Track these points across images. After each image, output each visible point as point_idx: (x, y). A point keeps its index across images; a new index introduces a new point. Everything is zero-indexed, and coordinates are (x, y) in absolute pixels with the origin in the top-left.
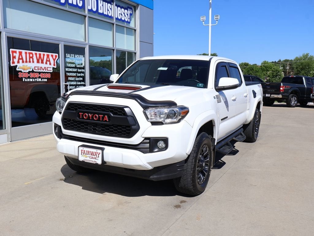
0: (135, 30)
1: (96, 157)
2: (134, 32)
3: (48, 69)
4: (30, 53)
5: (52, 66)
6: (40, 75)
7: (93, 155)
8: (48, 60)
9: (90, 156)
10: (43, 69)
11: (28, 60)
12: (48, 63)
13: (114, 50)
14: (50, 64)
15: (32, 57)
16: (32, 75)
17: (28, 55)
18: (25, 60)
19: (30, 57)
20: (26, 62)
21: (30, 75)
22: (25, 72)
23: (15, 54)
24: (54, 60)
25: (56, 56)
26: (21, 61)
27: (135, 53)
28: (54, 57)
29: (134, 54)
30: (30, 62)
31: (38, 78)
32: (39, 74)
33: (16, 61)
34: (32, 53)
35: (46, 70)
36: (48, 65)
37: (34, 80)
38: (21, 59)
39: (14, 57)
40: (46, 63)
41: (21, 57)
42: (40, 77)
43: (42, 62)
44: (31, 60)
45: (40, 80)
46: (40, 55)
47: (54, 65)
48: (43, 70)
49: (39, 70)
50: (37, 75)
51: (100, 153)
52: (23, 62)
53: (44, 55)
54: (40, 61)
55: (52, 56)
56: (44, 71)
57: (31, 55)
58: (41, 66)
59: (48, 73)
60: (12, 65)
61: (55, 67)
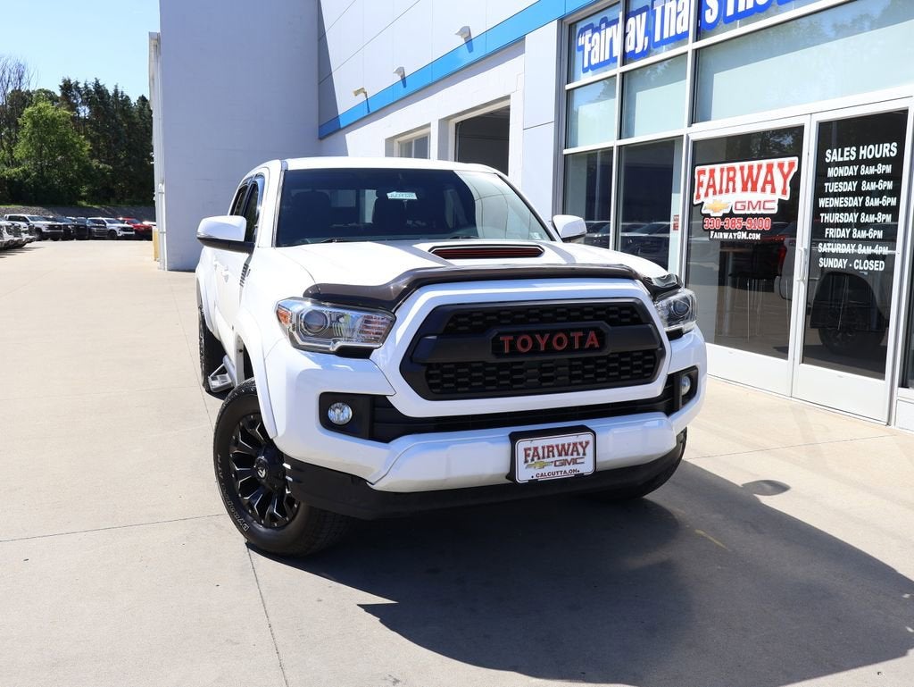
1: (575, 456)
3: (768, 205)
4: (729, 170)
5: (778, 195)
6: (746, 224)
7: (566, 454)
8: (769, 178)
9: (557, 458)
10: (754, 205)
11: (724, 186)
12: (769, 187)
14: (773, 191)
15: (733, 179)
16: (729, 223)
17: (725, 174)
18: (718, 188)
19: (729, 179)
20: (721, 191)
21: (725, 224)
22: (715, 217)
23: (702, 177)
24: (785, 177)
25: (791, 165)
26: (711, 191)
28: (786, 169)
30: (727, 191)
31: (741, 231)
32: (744, 220)
33: (702, 191)
34: (733, 169)
35: (760, 209)
36: (768, 195)
37: (731, 236)
38: (711, 186)
39: (701, 184)
41: (711, 183)
42: (744, 229)
43: (754, 189)
44: (731, 184)
45: (744, 235)
46: (751, 168)
47: (784, 192)
48: (754, 208)
49: (745, 209)
50: (739, 223)
51: (587, 443)
52: (715, 193)
53: (760, 167)
54: (750, 185)
55: (781, 166)
56: (757, 211)
57: (731, 174)
58: (750, 199)
59: (764, 216)
60: (695, 202)
61: (787, 198)
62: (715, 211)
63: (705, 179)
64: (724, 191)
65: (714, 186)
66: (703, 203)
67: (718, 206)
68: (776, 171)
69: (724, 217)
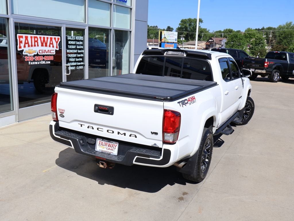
0: (131, 9)
2: (130, 10)
3: (52, 52)
4: (35, 37)
6: (44, 58)
8: (51, 42)
10: (47, 51)
11: (33, 44)
12: (51, 45)
13: (111, 30)
14: (53, 47)
15: (37, 41)
16: (37, 58)
17: (33, 39)
18: (30, 44)
19: (35, 41)
20: (32, 46)
21: (35, 58)
23: (21, 39)
24: (57, 42)
25: (58, 39)
26: (27, 45)
27: (131, 32)
28: (57, 40)
29: (129, 32)
30: (35, 46)
31: (42, 61)
32: (43, 57)
33: (22, 45)
34: (37, 37)
35: (49, 53)
37: (38, 63)
38: (27, 43)
39: (21, 42)
40: (50, 46)
41: (27, 42)
42: (44, 60)
43: (46, 46)
44: (36, 43)
45: (44, 62)
46: (44, 38)
47: (57, 47)
48: (47, 53)
49: (43, 53)
50: (41, 58)
52: (29, 46)
53: (47, 38)
54: (44, 44)
55: (55, 39)
56: (48, 54)
57: (36, 39)
58: (45, 49)
59: (51, 55)
60: (19, 50)
61: (58, 49)
62: (30, 53)
63: (23, 40)
64: (33, 46)
65: (28, 43)
66: (23, 50)
67: (31, 51)
68: (53, 40)
69: (35, 55)
